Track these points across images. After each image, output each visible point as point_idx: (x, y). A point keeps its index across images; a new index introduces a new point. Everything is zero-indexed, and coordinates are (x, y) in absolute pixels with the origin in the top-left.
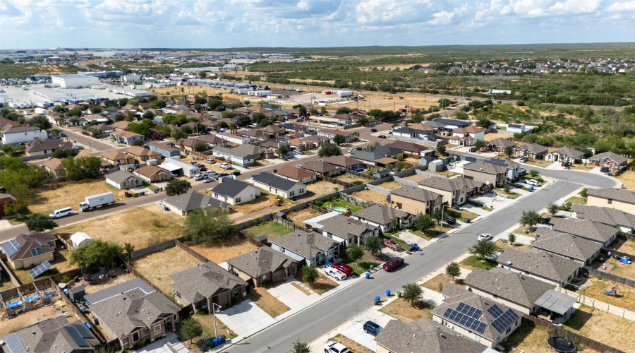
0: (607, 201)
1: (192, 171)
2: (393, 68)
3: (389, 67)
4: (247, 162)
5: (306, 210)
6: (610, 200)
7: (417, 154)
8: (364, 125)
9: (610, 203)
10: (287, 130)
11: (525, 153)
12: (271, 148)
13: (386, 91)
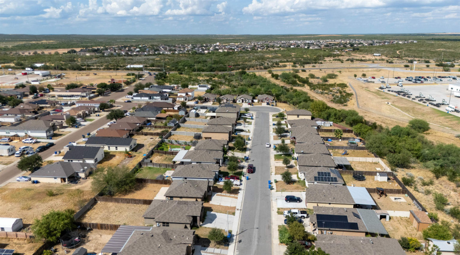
0: (297, 116)
1: (9, 149)
2: (53, 52)
3: (50, 52)
4: (48, 134)
5: (154, 155)
6: (298, 116)
7: (172, 109)
8: (101, 95)
9: (298, 117)
10: (41, 105)
11: (227, 100)
12: (55, 121)
13: (75, 70)
